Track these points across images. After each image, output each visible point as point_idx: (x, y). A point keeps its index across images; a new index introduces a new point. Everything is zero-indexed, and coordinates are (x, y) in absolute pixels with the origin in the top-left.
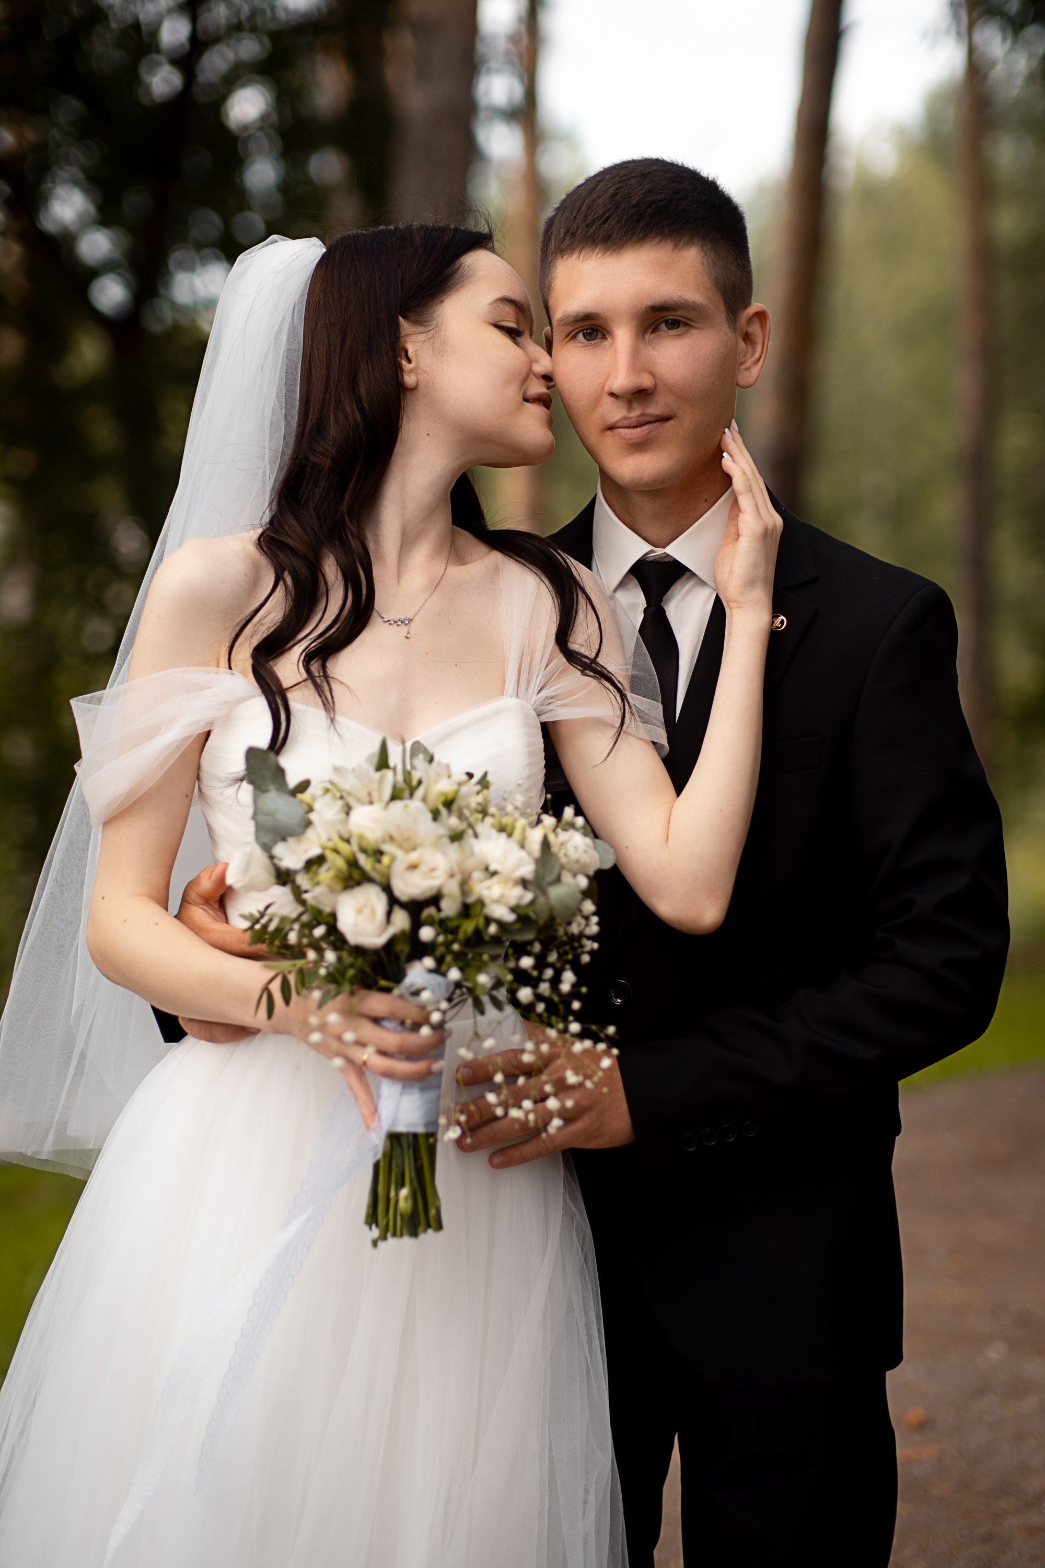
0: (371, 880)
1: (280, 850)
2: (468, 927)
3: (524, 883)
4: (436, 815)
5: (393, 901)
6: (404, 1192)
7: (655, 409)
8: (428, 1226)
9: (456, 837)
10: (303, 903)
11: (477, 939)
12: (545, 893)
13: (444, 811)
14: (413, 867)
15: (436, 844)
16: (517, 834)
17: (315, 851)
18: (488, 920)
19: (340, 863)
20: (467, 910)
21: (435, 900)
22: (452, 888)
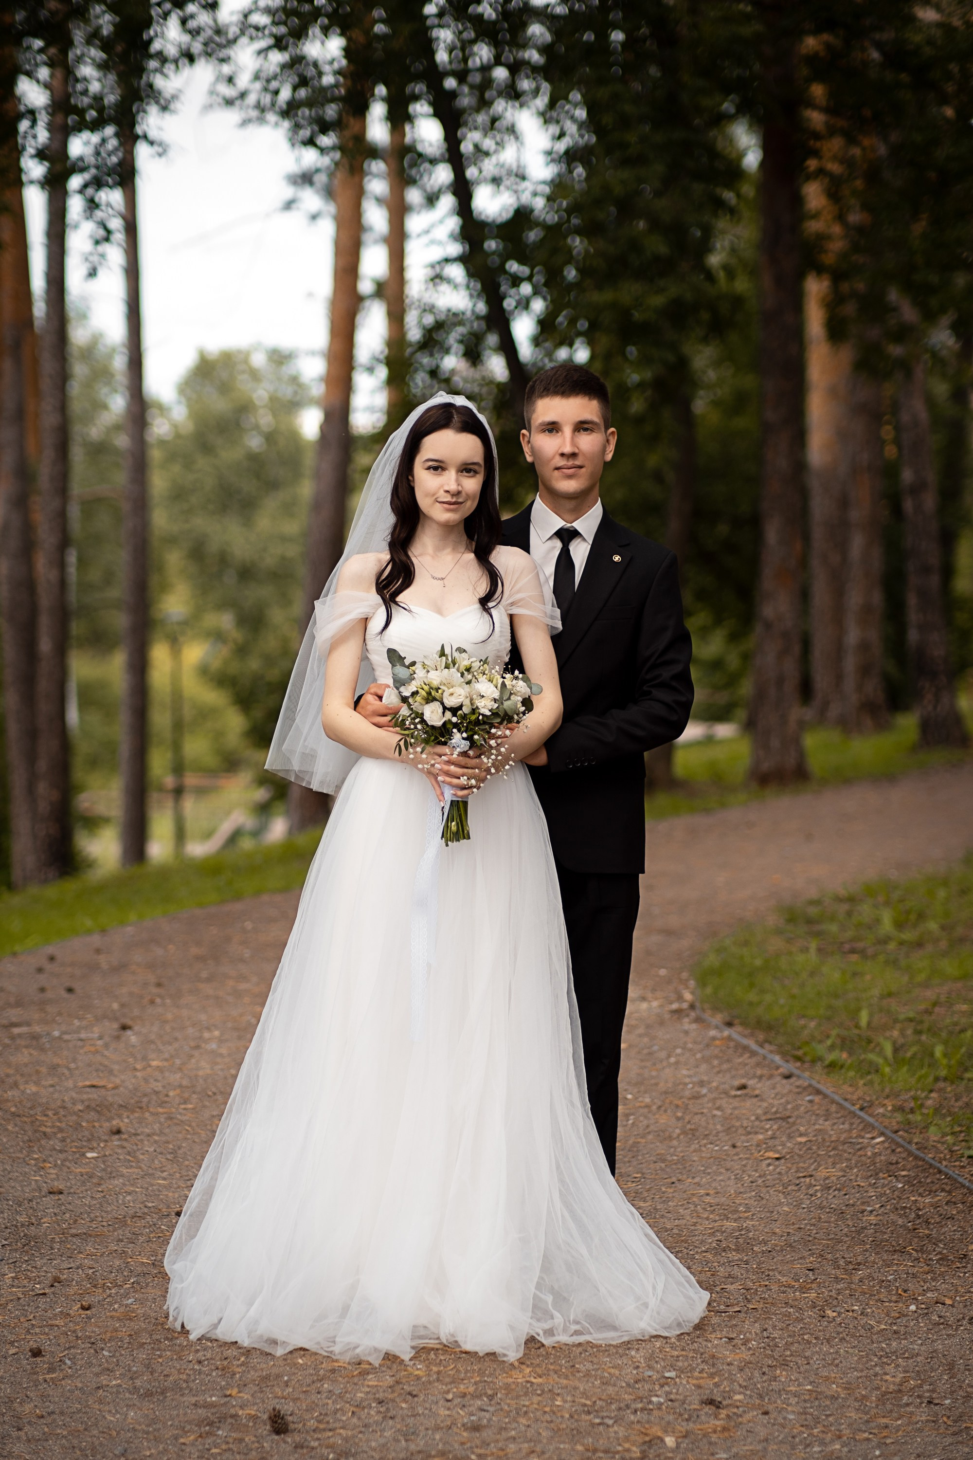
0: (437, 700)
1: (402, 689)
2: (473, 717)
3: (495, 700)
4: (462, 675)
5: (445, 708)
6: (453, 823)
7: (578, 463)
8: (464, 838)
9: (469, 683)
10: (412, 709)
11: (477, 722)
12: (502, 704)
13: (466, 673)
14: (452, 694)
15: (460, 686)
16: (494, 682)
17: (415, 689)
18: (480, 714)
19: (423, 693)
20: (474, 711)
21: (460, 707)
22: (467, 702)
